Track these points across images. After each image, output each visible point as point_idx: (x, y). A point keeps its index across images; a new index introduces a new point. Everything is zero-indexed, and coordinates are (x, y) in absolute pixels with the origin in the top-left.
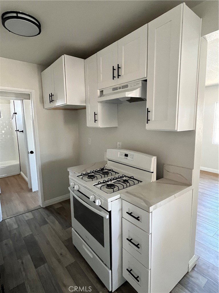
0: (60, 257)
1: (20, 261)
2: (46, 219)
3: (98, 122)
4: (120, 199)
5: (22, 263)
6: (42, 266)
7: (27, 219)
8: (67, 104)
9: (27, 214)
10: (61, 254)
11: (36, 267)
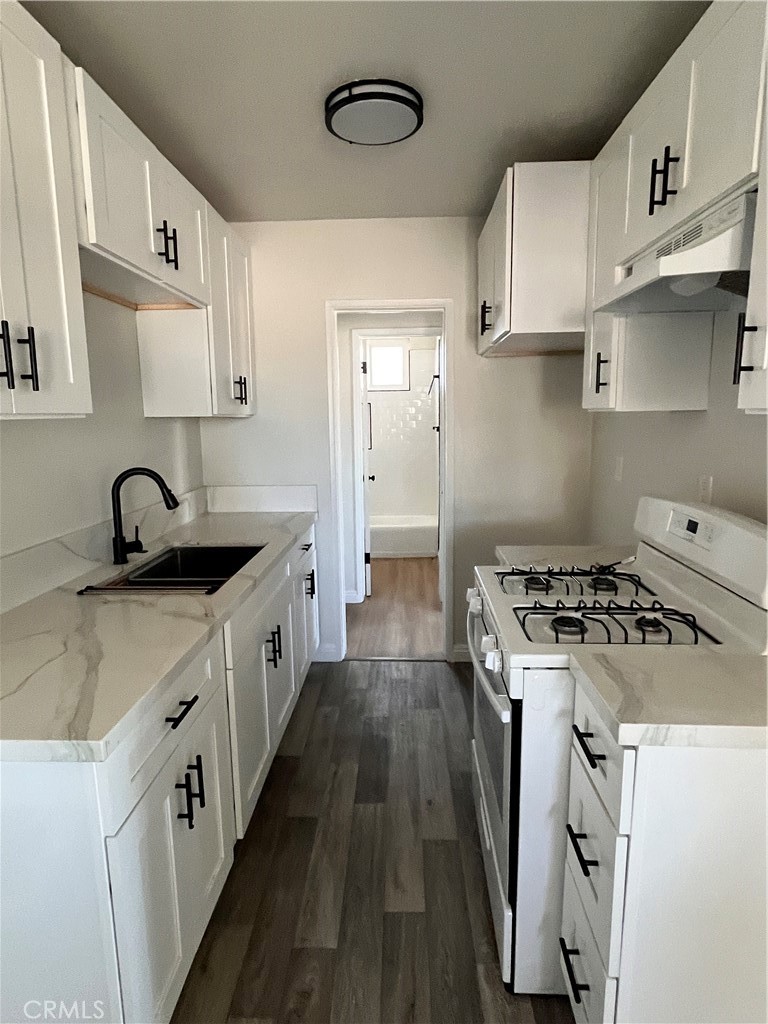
0: (423, 806)
1: (333, 768)
2: (440, 694)
3: (608, 390)
4: (565, 671)
5: (335, 773)
6: (371, 807)
7: (395, 675)
8: (513, 332)
9: (402, 665)
10: (430, 803)
11: (358, 799)
